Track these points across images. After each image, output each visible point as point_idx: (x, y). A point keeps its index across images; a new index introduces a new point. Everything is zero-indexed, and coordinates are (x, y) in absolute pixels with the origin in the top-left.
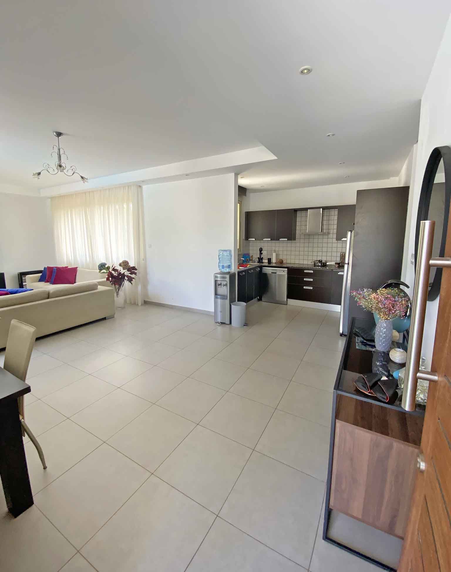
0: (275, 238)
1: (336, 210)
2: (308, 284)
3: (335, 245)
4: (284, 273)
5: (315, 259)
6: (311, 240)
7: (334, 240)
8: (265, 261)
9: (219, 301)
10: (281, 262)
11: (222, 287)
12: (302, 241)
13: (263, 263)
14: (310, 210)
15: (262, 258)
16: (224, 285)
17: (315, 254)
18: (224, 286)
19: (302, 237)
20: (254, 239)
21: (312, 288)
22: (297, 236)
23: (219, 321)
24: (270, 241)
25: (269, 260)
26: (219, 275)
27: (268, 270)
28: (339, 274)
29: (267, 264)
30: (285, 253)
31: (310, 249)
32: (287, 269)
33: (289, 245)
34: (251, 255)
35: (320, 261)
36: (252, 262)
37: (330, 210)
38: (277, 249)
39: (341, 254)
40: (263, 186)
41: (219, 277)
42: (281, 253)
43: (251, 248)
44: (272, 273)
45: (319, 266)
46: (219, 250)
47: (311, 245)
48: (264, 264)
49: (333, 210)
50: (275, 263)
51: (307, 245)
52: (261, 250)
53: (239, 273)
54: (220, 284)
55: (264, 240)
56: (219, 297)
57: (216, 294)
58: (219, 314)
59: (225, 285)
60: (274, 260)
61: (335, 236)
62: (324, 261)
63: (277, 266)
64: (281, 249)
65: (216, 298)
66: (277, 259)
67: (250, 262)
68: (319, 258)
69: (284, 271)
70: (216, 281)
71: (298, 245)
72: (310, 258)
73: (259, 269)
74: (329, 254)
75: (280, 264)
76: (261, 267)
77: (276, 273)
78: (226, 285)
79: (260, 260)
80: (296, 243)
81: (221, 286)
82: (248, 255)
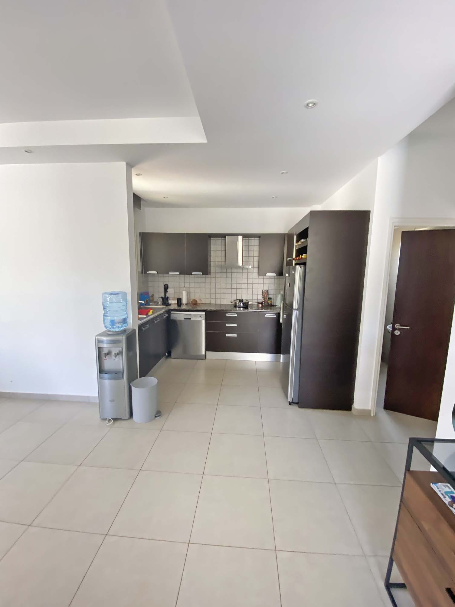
0: (185, 271)
1: (255, 239)
2: (232, 330)
3: (256, 281)
4: (201, 319)
5: (234, 297)
6: (229, 275)
7: (256, 275)
8: (173, 302)
9: (107, 382)
10: (195, 303)
11: (113, 357)
12: (218, 275)
13: (170, 305)
14: (228, 236)
15: (168, 297)
16: (116, 355)
17: (234, 291)
18: (116, 357)
19: (219, 270)
20: (155, 272)
21: (236, 335)
22: (212, 269)
23: (110, 416)
24: (178, 276)
25: (179, 301)
26: (104, 338)
27: (179, 316)
28: (266, 316)
29: (176, 307)
30: (198, 290)
31: (229, 286)
32: (204, 313)
33: (203, 280)
34: (150, 295)
35: (241, 301)
36: (153, 303)
37: (250, 239)
38: (187, 285)
39: (263, 292)
40: (167, 198)
41: (105, 342)
42: (192, 290)
43: (150, 284)
44: (184, 319)
45: (240, 307)
46: (103, 294)
47: (229, 280)
48: (172, 307)
49: (253, 239)
50: (186, 304)
51: (224, 280)
52: (166, 288)
53: (140, 327)
54: (109, 353)
55: (170, 273)
56: (106, 376)
57: (101, 371)
58: (108, 405)
59: (118, 354)
60: (184, 301)
61: (256, 270)
62: (245, 301)
63: (190, 308)
64: (192, 285)
65: (100, 378)
66: (188, 298)
67: (151, 304)
68: (239, 297)
69: (200, 316)
70: (100, 350)
71: (213, 280)
72: (229, 296)
73: (167, 315)
74: (250, 291)
75: (194, 306)
76: (169, 312)
77: (190, 319)
78: (120, 353)
79: (165, 301)
80: (211, 277)
81: (111, 356)
82: (147, 293)
